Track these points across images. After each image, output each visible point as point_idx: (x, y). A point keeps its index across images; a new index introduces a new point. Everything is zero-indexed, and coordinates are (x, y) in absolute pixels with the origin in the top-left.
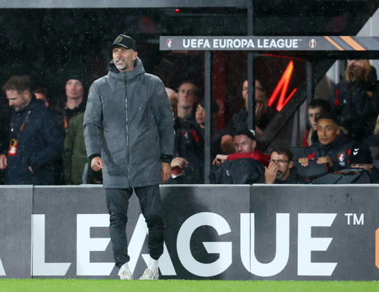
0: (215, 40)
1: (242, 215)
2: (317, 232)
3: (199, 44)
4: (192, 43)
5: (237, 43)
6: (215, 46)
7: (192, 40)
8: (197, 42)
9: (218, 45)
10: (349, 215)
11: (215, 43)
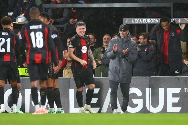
0: (144, 20)
1: (146, 88)
2: (174, 95)
3: (138, 21)
4: (135, 21)
5: (152, 21)
6: (144, 22)
7: (135, 20)
8: (137, 20)
9: (145, 21)
10: (186, 88)
11: (144, 21)
